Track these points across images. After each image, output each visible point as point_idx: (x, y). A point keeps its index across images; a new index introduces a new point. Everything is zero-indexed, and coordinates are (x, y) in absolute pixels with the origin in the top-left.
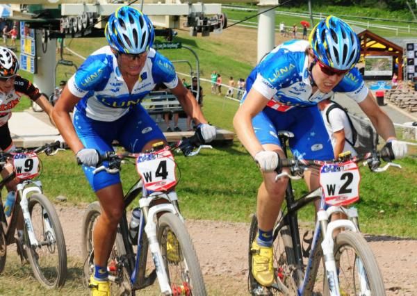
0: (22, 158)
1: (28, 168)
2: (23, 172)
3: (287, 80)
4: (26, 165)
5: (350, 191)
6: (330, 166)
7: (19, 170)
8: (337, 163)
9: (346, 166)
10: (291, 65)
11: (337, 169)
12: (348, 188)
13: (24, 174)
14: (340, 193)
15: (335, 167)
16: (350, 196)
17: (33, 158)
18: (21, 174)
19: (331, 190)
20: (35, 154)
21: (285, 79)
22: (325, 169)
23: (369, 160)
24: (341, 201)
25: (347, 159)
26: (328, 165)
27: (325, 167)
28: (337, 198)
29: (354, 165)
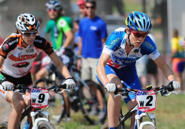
0: (37, 92)
1: (41, 100)
2: (37, 102)
3: (117, 46)
4: (40, 98)
5: (151, 105)
6: (142, 92)
7: (34, 101)
8: (145, 91)
9: (149, 92)
10: (118, 38)
11: (145, 93)
12: (150, 103)
13: (37, 105)
14: (146, 105)
15: (144, 92)
16: (151, 107)
17: (45, 94)
18: (35, 104)
19: (142, 104)
20: (47, 91)
21: (116, 45)
22: (139, 94)
23: (161, 90)
24: (147, 110)
25: (150, 89)
26: (141, 92)
27: (139, 92)
28: (145, 108)
29: (153, 92)
